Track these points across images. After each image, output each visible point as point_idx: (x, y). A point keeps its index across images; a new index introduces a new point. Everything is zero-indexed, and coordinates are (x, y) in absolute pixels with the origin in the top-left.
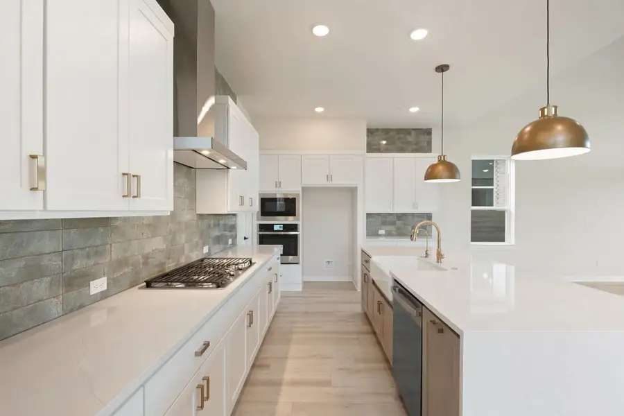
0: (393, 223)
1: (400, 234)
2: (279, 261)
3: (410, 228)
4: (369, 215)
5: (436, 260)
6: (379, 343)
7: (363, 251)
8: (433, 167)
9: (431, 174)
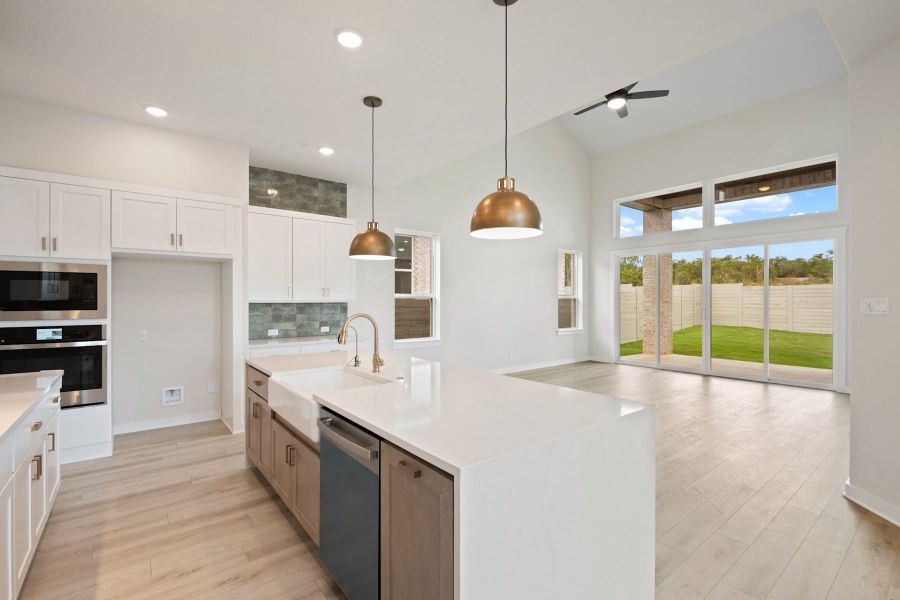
0: (291, 319)
1: (304, 334)
2: (58, 404)
3: (317, 325)
4: (253, 306)
5: (372, 368)
6: (286, 512)
7: (249, 366)
8: (360, 238)
9: (358, 248)
